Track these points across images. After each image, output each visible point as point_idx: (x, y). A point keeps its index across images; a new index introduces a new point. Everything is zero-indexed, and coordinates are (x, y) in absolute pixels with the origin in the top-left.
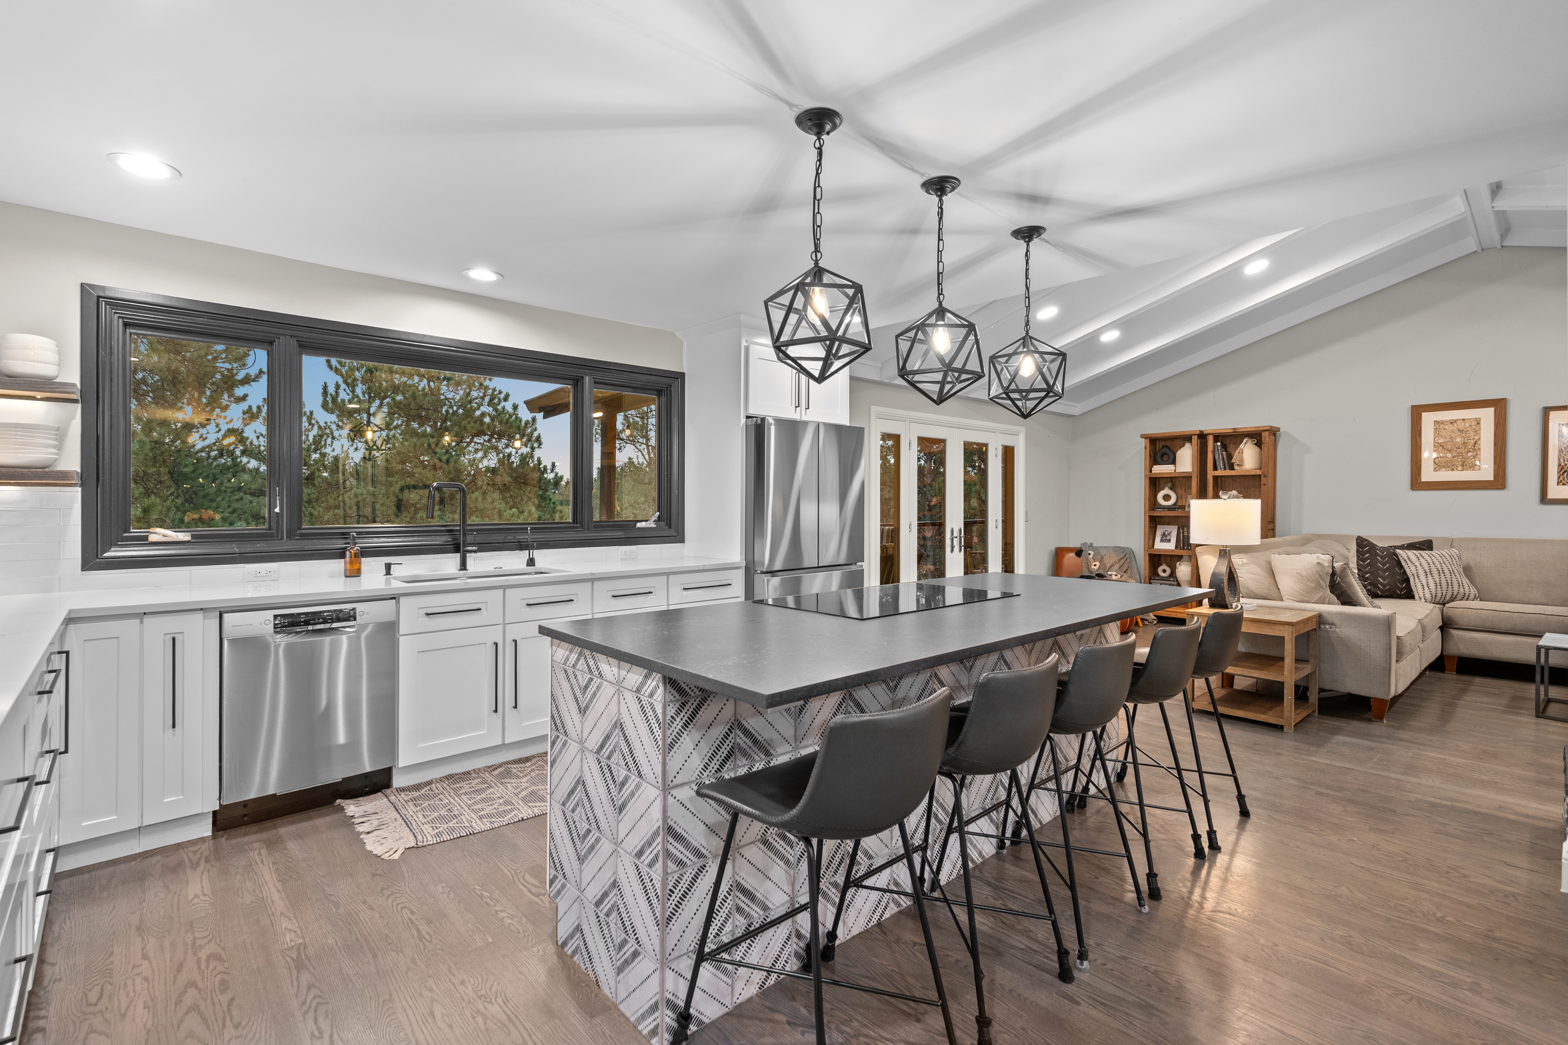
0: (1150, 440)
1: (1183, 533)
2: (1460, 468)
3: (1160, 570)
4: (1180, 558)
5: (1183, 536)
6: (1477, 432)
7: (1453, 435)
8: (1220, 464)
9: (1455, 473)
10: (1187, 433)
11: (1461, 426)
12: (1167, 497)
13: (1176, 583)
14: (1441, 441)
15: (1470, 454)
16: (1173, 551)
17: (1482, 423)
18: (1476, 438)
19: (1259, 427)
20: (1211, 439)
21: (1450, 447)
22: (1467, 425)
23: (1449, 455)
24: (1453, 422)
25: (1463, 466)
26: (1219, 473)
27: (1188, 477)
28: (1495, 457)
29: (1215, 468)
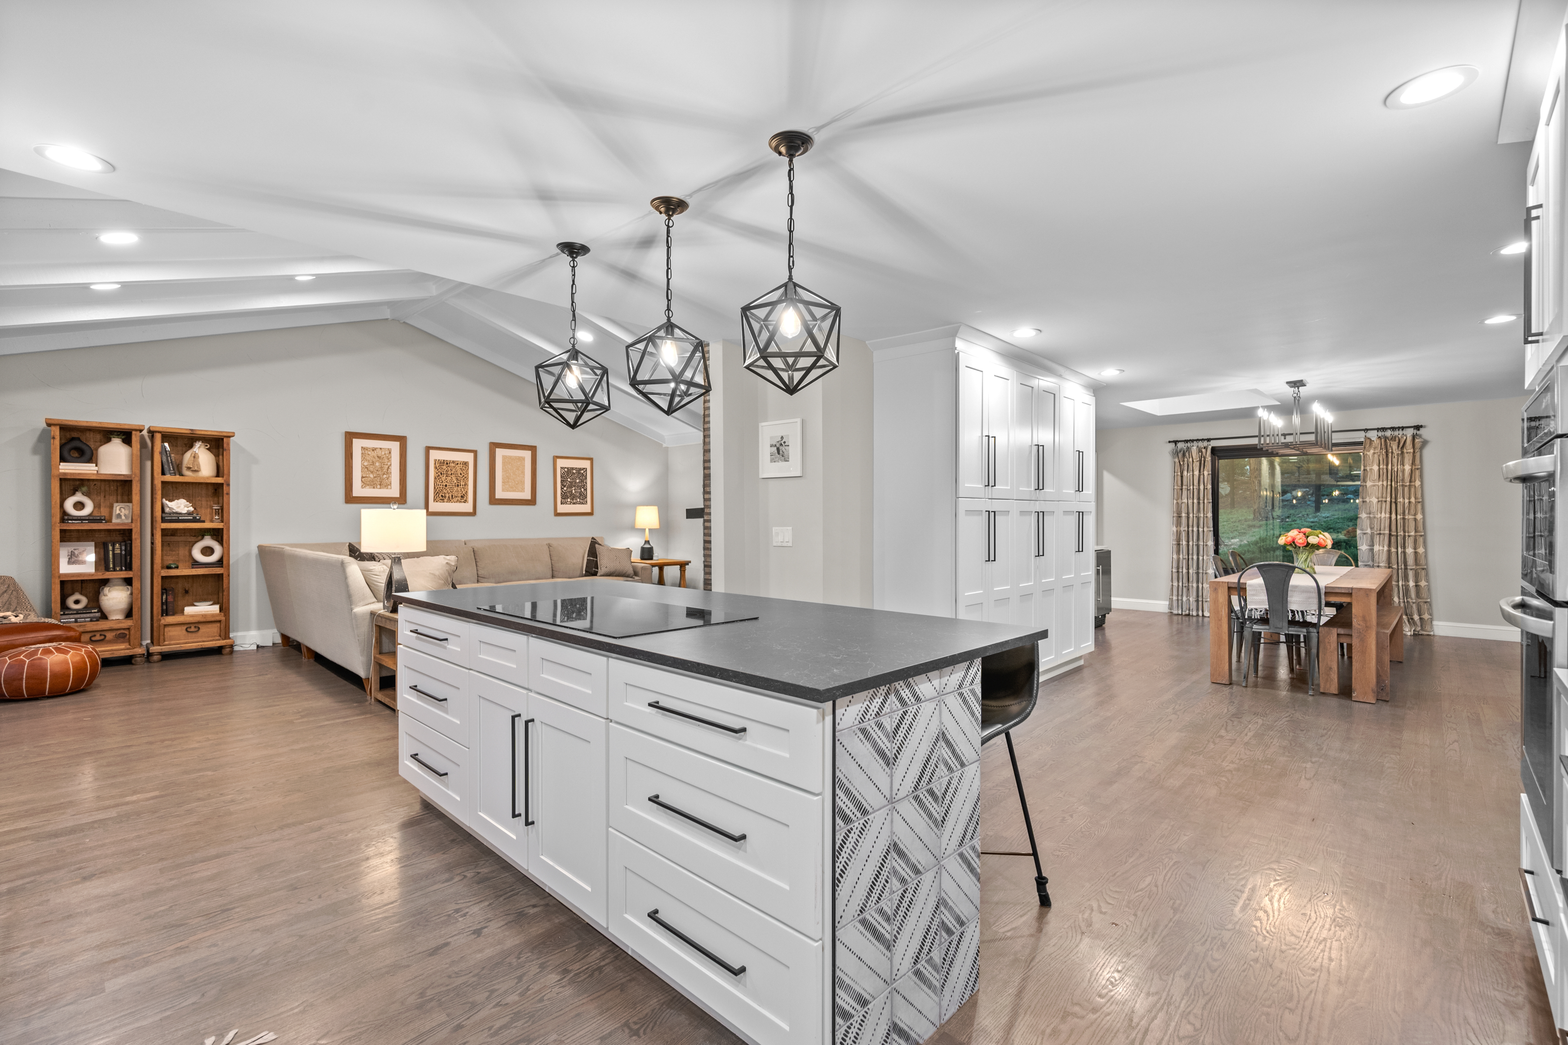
0: (61, 428)
1: (113, 550)
2: (379, 486)
3: (70, 602)
4: (105, 582)
5: (114, 554)
6: (389, 459)
7: (374, 460)
8: (169, 468)
9: (375, 490)
10: (126, 427)
11: (379, 453)
12: (79, 506)
13: (98, 615)
14: (366, 464)
15: (385, 476)
16: (93, 575)
17: (392, 452)
18: (389, 464)
19: (222, 432)
20: (158, 437)
21: (372, 469)
22: (383, 453)
23: (372, 476)
24: (374, 450)
25: (380, 485)
26: (168, 478)
27: (126, 481)
28: (400, 480)
29: (163, 473)
